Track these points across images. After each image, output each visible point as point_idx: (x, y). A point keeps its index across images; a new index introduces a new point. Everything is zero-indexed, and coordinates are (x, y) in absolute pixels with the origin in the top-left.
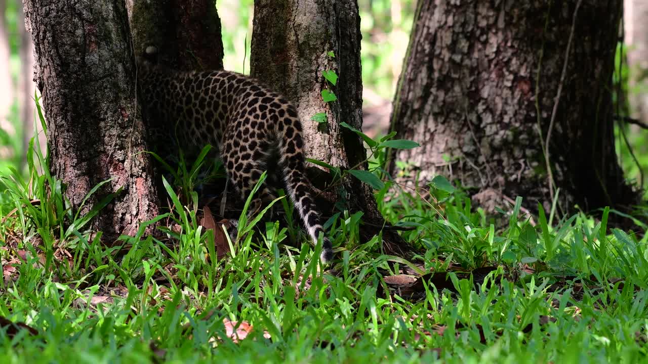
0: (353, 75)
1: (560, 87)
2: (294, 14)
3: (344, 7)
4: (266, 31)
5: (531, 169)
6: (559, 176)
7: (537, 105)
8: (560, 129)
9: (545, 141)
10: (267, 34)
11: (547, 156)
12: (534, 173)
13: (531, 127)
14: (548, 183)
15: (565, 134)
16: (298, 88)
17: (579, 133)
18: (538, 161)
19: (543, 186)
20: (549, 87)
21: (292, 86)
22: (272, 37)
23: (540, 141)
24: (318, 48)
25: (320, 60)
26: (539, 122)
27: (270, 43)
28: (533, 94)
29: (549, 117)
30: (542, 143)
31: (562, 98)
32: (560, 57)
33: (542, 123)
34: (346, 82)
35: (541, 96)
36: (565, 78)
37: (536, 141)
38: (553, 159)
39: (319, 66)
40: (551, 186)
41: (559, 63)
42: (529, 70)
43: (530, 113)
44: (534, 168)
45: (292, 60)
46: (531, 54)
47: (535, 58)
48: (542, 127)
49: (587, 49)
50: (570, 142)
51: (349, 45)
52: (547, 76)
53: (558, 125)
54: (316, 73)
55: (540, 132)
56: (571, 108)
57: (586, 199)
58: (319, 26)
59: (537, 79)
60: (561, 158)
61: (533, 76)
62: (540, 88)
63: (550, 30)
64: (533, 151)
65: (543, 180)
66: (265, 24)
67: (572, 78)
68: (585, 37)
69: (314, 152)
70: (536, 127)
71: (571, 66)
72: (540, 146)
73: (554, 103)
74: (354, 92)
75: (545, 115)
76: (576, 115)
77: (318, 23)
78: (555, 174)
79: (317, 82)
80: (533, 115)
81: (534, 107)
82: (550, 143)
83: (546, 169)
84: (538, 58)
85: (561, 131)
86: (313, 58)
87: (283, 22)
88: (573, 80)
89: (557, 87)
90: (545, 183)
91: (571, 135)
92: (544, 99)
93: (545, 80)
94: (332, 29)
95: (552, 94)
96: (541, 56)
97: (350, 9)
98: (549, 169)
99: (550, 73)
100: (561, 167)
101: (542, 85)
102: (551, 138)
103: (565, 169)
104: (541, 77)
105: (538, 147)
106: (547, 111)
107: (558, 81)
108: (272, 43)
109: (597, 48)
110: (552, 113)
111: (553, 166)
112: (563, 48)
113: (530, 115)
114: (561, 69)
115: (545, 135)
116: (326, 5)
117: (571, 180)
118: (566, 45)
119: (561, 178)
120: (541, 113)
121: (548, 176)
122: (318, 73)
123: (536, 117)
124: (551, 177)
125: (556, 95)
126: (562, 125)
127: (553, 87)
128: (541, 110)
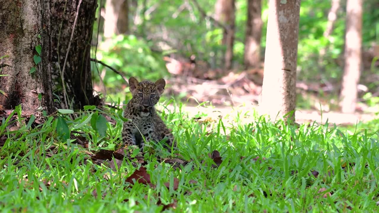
0: (48, 46)
1: (70, 43)
2: (21, 15)
3: (45, 12)
4: (5, 22)
5: (55, 86)
6: (69, 90)
7: (58, 52)
8: (68, 65)
9: (62, 71)
10: (5, 24)
11: (63, 79)
12: (56, 88)
13: (55, 64)
14: (63, 93)
15: (71, 68)
16: (21, 52)
17: (77, 68)
18: (59, 82)
19: (61, 95)
20: (64, 43)
21: (18, 51)
22: (8, 25)
23: (59, 71)
24: (32, 32)
25: (33, 39)
26: (59, 61)
27: (7, 28)
28: (56, 47)
29: (64, 58)
30: (60, 72)
31: (71, 49)
32: (70, 28)
33: (60, 62)
34: (44, 50)
35: (60, 47)
36: (73, 39)
37: (57, 71)
38: (66, 81)
39: (33, 41)
40: (65, 95)
41: (70, 31)
42: (54, 34)
43: (54, 56)
44: (56, 85)
45: (18, 38)
46: (56, 26)
47: (58, 28)
48: (60, 64)
49: (84, 25)
50: (73, 72)
51: (47, 31)
52: (63, 38)
53: (68, 63)
54: (31, 45)
55: (59, 66)
56: (74, 55)
57: (80, 102)
58: (34, 21)
59: (59, 39)
60: (69, 81)
61: (57, 37)
62: (60, 43)
63: (66, 14)
64: (56, 76)
65: (60, 92)
66: (5, 18)
67: (75, 39)
68: (83, 18)
69: (28, 85)
70: (58, 64)
71: (75, 32)
72: (59, 74)
73: (66, 52)
74: (48, 55)
75: (62, 58)
76: (76, 58)
77: (33, 20)
78: (67, 88)
79: (31, 49)
80: (56, 57)
81: (57, 54)
82: (64, 73)
83: (62, 86)
84: (59, 28)
85: (69, 67)
86: (30, 37)
87: (15, 18)
88: (76, 40)
89: (68, 43)
90: (61, 93)
91: (73, 69)
92: (62, 49)
93: (62, 39)
94: (40, 23)
95: (66, 47)
96: (61, 27)
97: (48, 13)
98: (64, 86)
99: (65, 36)
100: (69, 85)
101: (61, 42)
102: (65, 70)
103: (71, 86)
104: (61, 38)
105: (58, 74)
106: (63, 56)
107: (69, 40)
108: (8, 28)
109: (87, 24)
110: (65, 56)
111: (65, 84)
112: (72, 23)
113: (54, 57)
114: (70, 34)
115: (62, 68)
116: (37, 11)
117: (73, 92)
118: (73, 22)
119: (70, 91)
120: (60, 57)
121: (63, 90)
122: (32, 45)
123: (57, 59)
124: (65, 90)
125: (67, 47)
126: (69, 63)
127: (66, 44)
128: (60, 55)
